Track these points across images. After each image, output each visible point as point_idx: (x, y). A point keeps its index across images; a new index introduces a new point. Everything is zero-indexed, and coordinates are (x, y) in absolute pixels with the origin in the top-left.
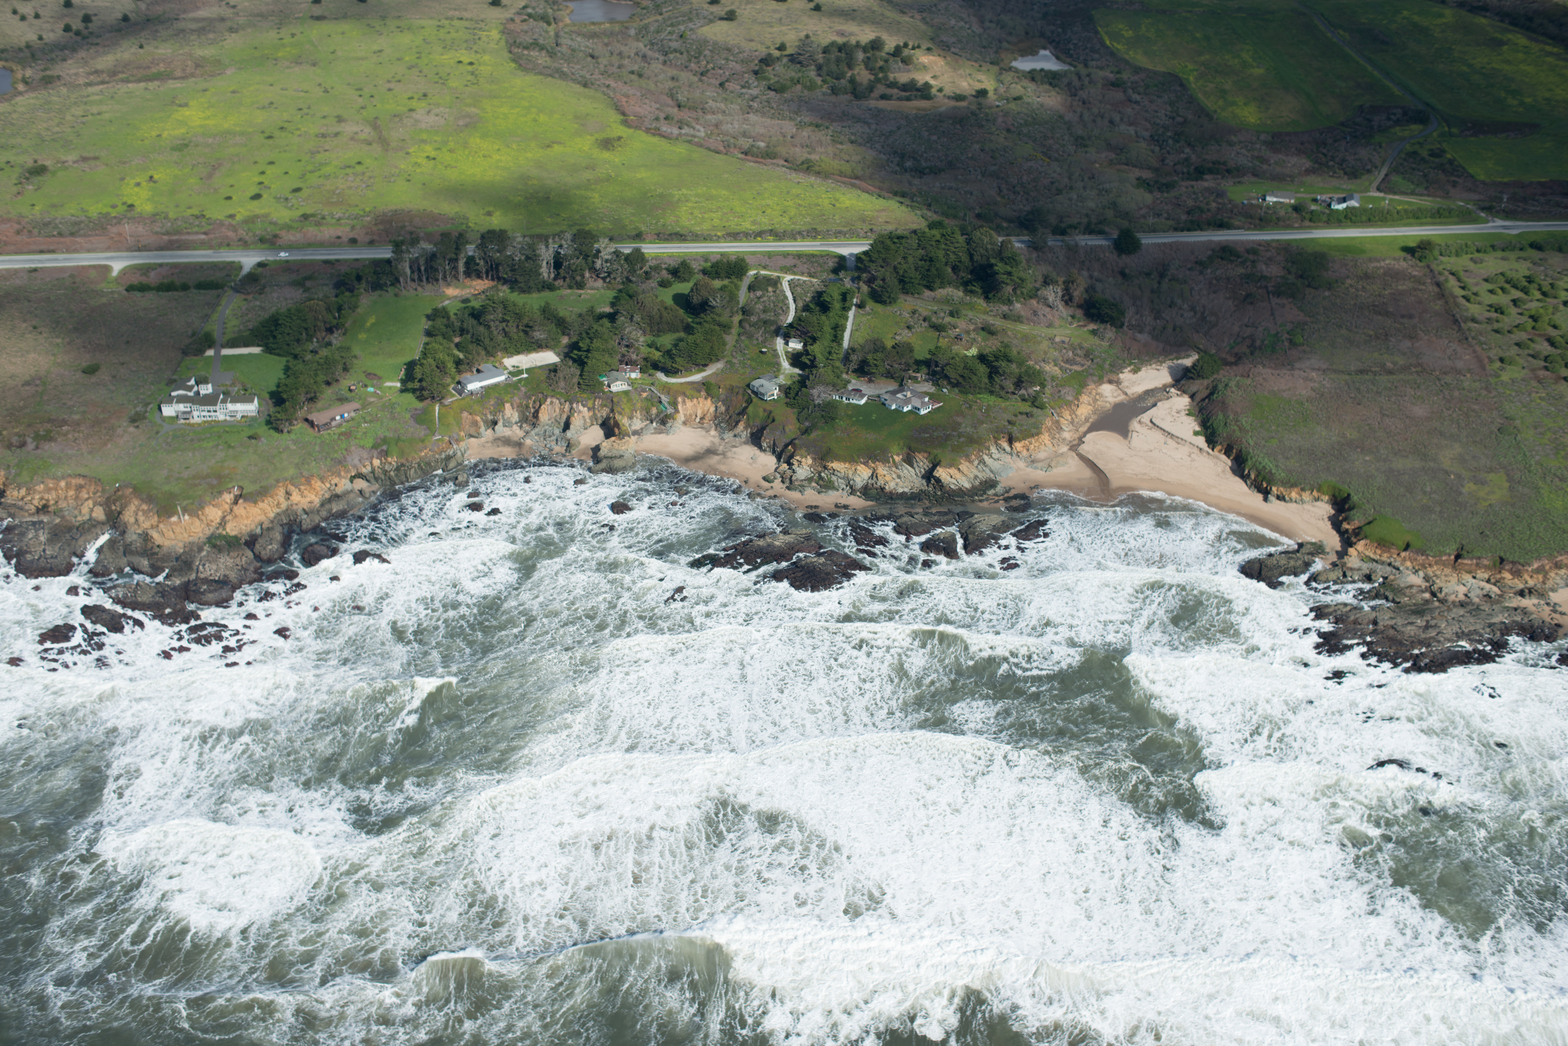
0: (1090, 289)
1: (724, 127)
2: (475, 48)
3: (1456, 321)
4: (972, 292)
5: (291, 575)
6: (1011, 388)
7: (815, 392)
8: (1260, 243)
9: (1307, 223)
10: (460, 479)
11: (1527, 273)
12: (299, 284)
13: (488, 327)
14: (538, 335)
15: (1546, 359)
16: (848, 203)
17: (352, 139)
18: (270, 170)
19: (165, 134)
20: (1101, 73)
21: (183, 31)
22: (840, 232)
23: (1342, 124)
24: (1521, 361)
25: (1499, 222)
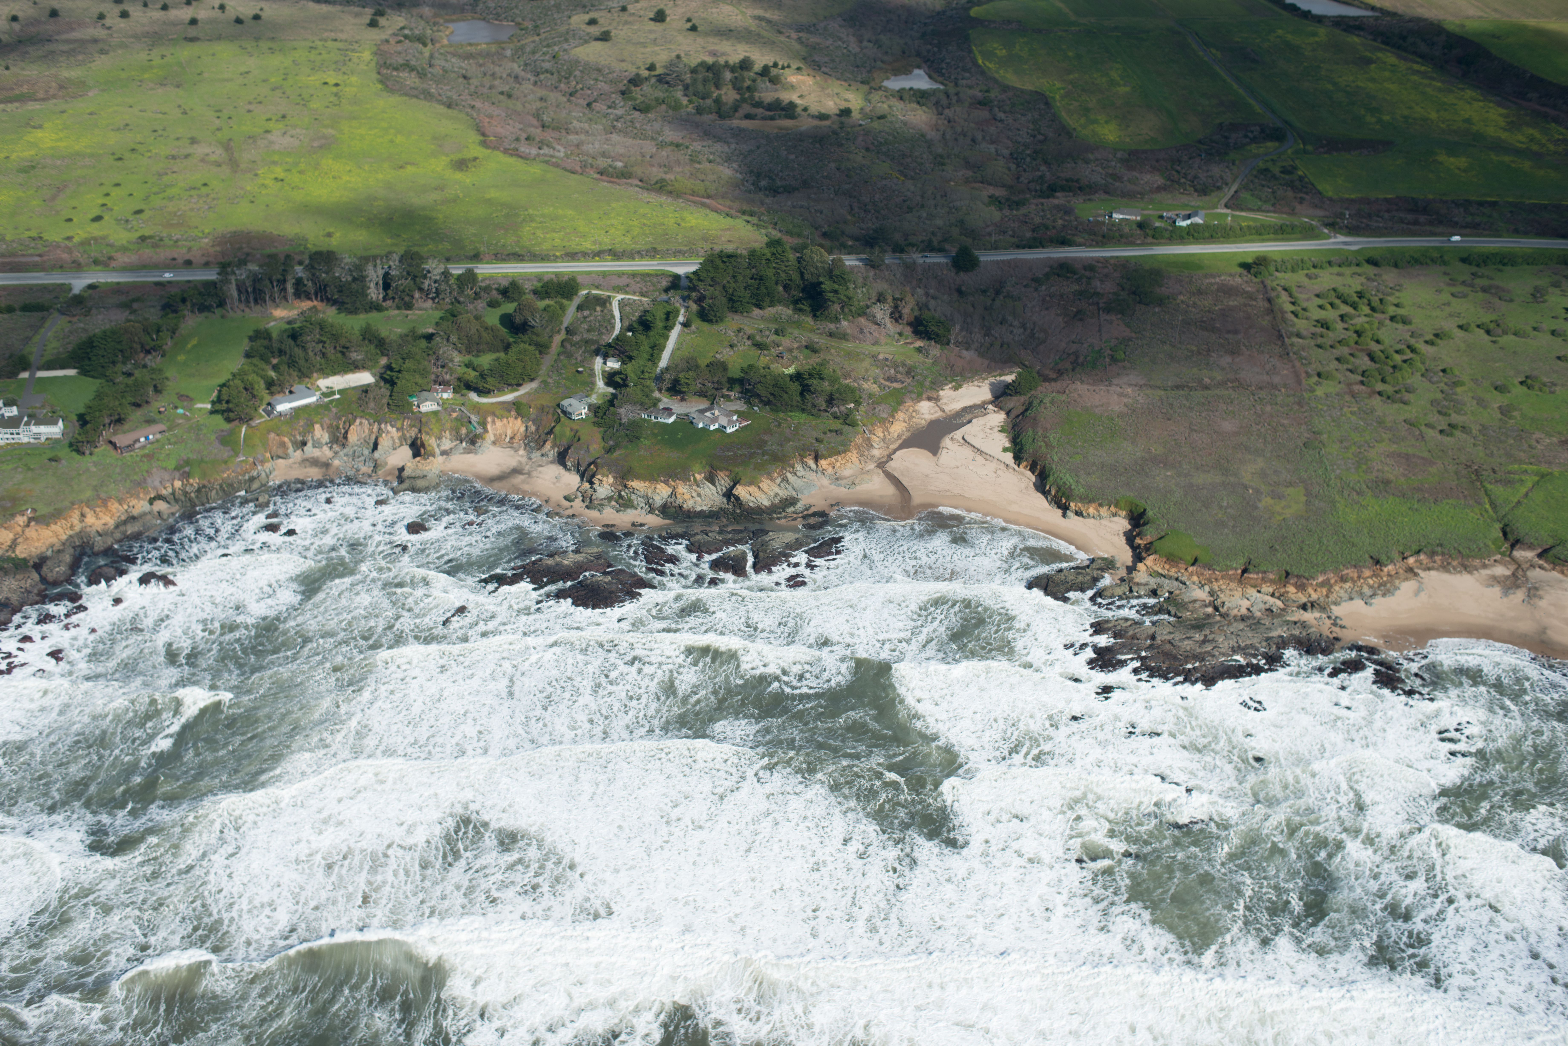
0: (922, 307)
1: (585, 148)
2: (344, 69)
3: (1280, 337)
4: (800, 310)
5: (74, 597)
6: (823, 406)
7: (622, 411)
8: (1098, 260)
9: (1150, 240)
10: (261, 500)
11: (1359, 288)
12: (126, 306)
13: (304, 349)
14: (354, 356)
15: (1363, 374)
16: (693, 222)
17: (202, 160)
18: (115, 192)
19: (13, 156)
20: (970, 92)
21: (53, 52)
22: (679, 252)
23: (1200, 142)
24: (1338, 375)
25: (1341, 238)
